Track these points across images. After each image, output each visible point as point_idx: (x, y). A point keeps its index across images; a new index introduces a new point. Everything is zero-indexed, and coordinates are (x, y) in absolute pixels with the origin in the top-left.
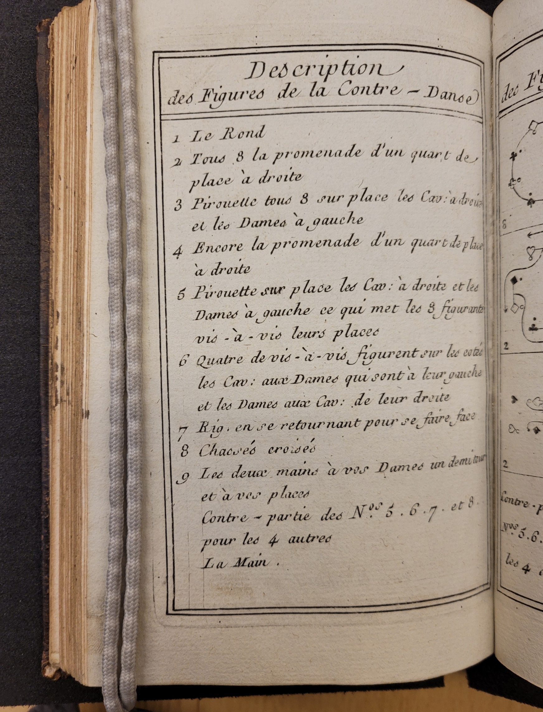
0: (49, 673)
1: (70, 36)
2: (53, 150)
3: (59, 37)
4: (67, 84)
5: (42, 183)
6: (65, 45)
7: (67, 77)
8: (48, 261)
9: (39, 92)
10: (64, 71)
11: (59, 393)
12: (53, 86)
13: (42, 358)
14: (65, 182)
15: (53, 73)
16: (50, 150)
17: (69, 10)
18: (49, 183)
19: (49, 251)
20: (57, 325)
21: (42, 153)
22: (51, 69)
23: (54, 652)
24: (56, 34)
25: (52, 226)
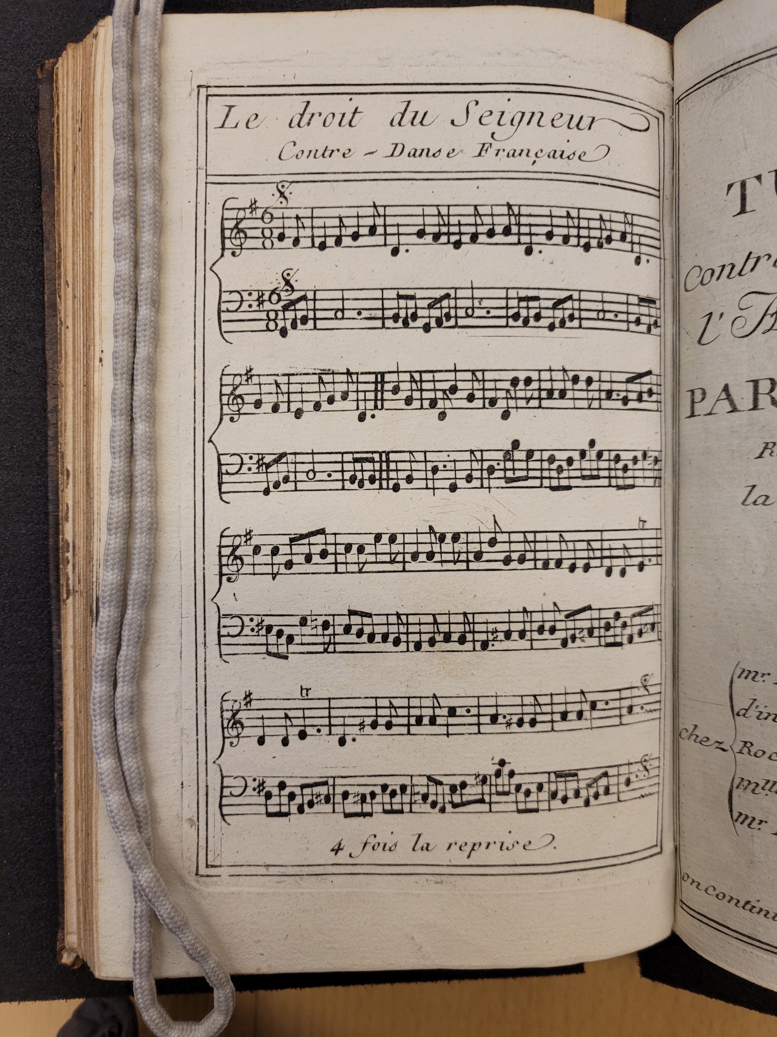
0: (67, 959)
1: (75, 84)
2: (60, 245)
3: (64, 87)
4: (73, 152)
5: (49, 288)
6: (70, 98)
7: (73, 143)
8: (56, 398)
9: (43, 162)
10: (70, 135)
11: (71, 582)
12: (58, 154)
13: (51, 531)
14: (73, 290)
15: (58, 137)
16: (57, 245)
17: (75, 48)
18: (55, 290)
19: (57, 385)
20: (67, 488)
21: (48, 248)
22: (56, 131)
23: (71, 933)
24: (60, 82)
25: (61, 350)
